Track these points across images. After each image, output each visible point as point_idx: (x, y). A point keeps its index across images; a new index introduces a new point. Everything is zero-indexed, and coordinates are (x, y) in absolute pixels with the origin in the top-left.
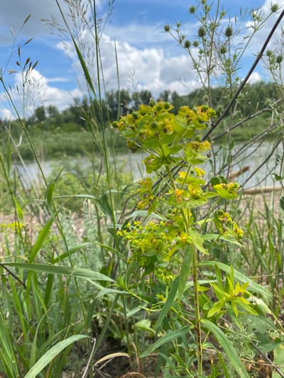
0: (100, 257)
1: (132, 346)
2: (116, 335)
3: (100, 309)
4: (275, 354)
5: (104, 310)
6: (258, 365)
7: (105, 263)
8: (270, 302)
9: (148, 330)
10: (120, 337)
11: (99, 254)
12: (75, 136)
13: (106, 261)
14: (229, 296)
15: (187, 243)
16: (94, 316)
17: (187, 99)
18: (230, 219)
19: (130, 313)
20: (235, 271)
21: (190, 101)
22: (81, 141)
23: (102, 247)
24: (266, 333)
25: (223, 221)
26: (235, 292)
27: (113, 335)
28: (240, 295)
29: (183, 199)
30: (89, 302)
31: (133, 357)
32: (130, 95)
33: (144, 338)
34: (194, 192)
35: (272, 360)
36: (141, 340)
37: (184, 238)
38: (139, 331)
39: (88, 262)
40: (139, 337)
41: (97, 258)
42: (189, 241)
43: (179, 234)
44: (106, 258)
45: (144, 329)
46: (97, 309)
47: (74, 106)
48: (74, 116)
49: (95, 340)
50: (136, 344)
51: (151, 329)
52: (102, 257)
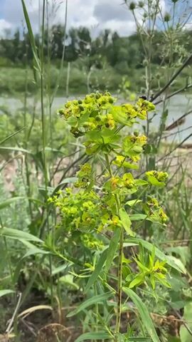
0: (28, 211)
1: (55, 299)
2: (40, 287)
3: (26, 263)
4: (185, 310)
5: (31, 264)
6: (168, 320)
7: (32, 218)
8: (187, 263)
9: (71, 285)
10: (44, 289)
11: (27, 208)
12: (4, 73)
13: (34, 216)
14: (149, 270)
15: (117, 227)
16: (21, 270)
17: (128, 41)
18: (157, 204)
19: (55, 271)
20: (157, 249)
21: (130, 44)
22: (10, 78)
23: (30, 201)
24: (179, 292)
25: (151, 206)
26: (155, 268)
27: (38, 286)
28: (158, 271)
29: (118, 186)
30: (16, 256)
31: (55, 309)
32: (67, 32)
33: (66, 291)
34: (128, 182)
35: (182, 315)
36: (63, 293)
37: (115, 221)
38: (62, 286)
39: (18, 219)
40: (62, 290)
41: (25, 212)
42: (119, 225)
43: (111, 216)
44: (34, 212)
45: (67, 284)
46: (24, 263)
47: (4, 38)
48: (5, 50)
49: (21, 294)
50: (59, 297)
51: (74, 284)
52: (30, 211)
